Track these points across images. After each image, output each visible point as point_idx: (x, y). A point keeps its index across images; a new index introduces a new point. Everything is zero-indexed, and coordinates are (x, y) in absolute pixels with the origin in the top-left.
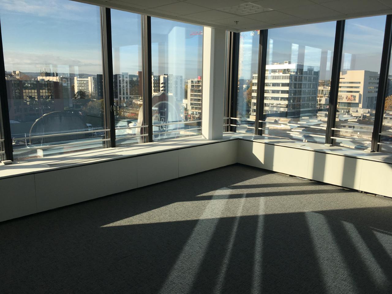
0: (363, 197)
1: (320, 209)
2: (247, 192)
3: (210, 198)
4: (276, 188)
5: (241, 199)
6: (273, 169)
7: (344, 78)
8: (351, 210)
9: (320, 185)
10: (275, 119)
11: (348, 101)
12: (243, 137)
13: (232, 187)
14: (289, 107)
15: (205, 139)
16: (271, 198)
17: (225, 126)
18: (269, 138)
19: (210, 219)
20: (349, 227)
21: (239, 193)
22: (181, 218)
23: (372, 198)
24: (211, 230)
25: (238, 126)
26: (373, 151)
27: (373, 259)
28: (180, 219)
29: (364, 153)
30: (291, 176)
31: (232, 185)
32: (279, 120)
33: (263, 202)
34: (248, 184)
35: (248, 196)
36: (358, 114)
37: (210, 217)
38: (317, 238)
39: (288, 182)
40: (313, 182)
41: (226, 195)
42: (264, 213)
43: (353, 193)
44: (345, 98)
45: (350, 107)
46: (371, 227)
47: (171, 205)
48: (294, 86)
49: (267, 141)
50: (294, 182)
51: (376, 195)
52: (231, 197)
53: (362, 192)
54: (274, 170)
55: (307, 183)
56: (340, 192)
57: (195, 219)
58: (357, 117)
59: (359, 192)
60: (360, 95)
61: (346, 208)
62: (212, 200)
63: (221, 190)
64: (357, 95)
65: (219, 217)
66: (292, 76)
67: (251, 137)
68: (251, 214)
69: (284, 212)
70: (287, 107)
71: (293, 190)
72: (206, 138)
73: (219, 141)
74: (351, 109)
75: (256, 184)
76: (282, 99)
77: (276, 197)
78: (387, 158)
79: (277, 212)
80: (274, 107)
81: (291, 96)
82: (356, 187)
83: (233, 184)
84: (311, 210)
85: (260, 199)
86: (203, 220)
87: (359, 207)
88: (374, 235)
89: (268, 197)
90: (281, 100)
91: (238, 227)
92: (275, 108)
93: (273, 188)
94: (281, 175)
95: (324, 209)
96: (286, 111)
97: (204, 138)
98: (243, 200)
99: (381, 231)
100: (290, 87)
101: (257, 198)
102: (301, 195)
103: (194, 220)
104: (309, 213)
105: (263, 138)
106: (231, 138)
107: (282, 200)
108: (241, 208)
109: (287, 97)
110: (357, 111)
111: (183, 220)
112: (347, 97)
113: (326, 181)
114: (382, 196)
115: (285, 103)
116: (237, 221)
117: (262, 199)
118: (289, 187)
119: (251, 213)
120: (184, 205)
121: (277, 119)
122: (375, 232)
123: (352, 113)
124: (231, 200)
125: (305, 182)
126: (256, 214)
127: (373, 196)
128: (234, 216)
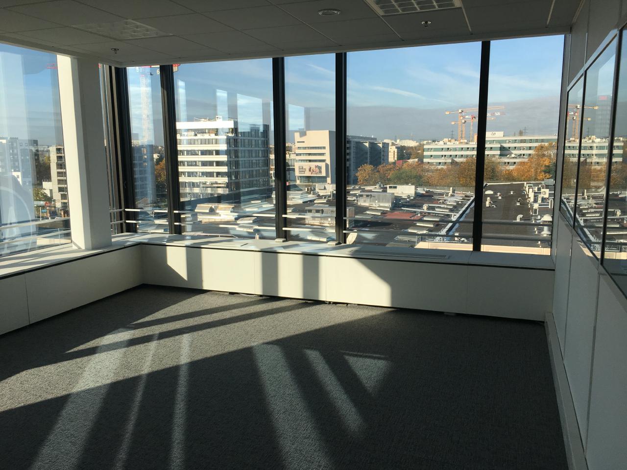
0: (332, 310)
1: (274, 338)
2: (161, 331)
3: (93, 351)
4: (209, 316)
5: (150, 344)
6: (202, 287)
7: (304, 142)
8: (316, 331)
9: (273, 301)
10: (211, 206)
11: (312, 173)
12: (150, 239)
13: (133, 326)
14: (230, 186)
15: (79, 250)
16: (200, 333)
17: (117, 224)
18: (193, 238)
19: (93, 389)
20: (314, 356)
21: (146, 335)
22: (35, 397)
23: (343, 309)
24: (93, 408)
25: (140, 222)
26: (339, 243)
27: (344, 397)
28: (32, 400)
29: (328, 247)
30: (232, 293)
31: (134, 323)
32: (216, 208)
33: (187, 342)
34: (163, 316)
35: (162, 336)
36: (326, 192)
37: (92, 385)
38: (269, 382)
39: (227, 304)
40: (263, 298)
41: (123, 341)
42: (189, 360)
43: (318, 307)
44: (307, 170)
45: (316, 182)
46: (342, 351)
47: (14, 378)
48: (235, 155)
49: (188, 242)
50: (235, 303)
51: (347, 304)
52: (132, 342)
53: (330, 303)
54: (205, 287)
55: (255, 301)
56: (301, 308)
57: (64, 393)
58: (325, 197)
59: (327, 303)
60: (327, 165)
61: (309, 330)
62: (97, 355)
63: (113, 335)
64: (323, 165)
65: (109, 382)
66: (229, 139)
67: (163, 238)
68: (167, 366)
69: (220, 353)
70: (227, 187)
71: (234, 315)
72: (80, 248)
73: (106, 250)
74: (317, 185)
75: (175, 314)
76: (219, 174)
77: (209, 330)
78: (356, 251)
79: (209, 354)
80: (207, 187)
81: (232, 170)
82: (322, 298)
83: (134, 321)
84: (261, 342)
85: (183, 338)
86: (78, 394)
87: (326, 325)
88: (346, 363)
89: (195, 333)
90: (217, 176)
91: (144, 392)
92: (209, 189)
93: (203, 317)
94: (216, 294)
95: (281, 337)
96: (227, 192)
97: (76, 248)
98: (153, 345)
99: (355, 355)
100: (229, 156)
101: (177, 337)
102: (247, 322)
103: (62, 397)
104: (258, 346)
105: (183, 238)
106: (128, 243)
107: (217, 334)
108: (150, 358)
109: (226, 172)
110: (325, 189)
111: (40, 400)
112: (310, 168)
113: (282, 294)
114: (355, 304)
115: (223, 181)
116: (142, 382)
117: (186, 338)
118: (228, 312)
119: (168, 363)
120: (42, 373)
121: (213, 207)
122: (347, 357)
123: (319, 191)
124: (132, 348)
125: (252, 300)
126: (175, 364)
127: (344, 307)
128: (137, 374)
